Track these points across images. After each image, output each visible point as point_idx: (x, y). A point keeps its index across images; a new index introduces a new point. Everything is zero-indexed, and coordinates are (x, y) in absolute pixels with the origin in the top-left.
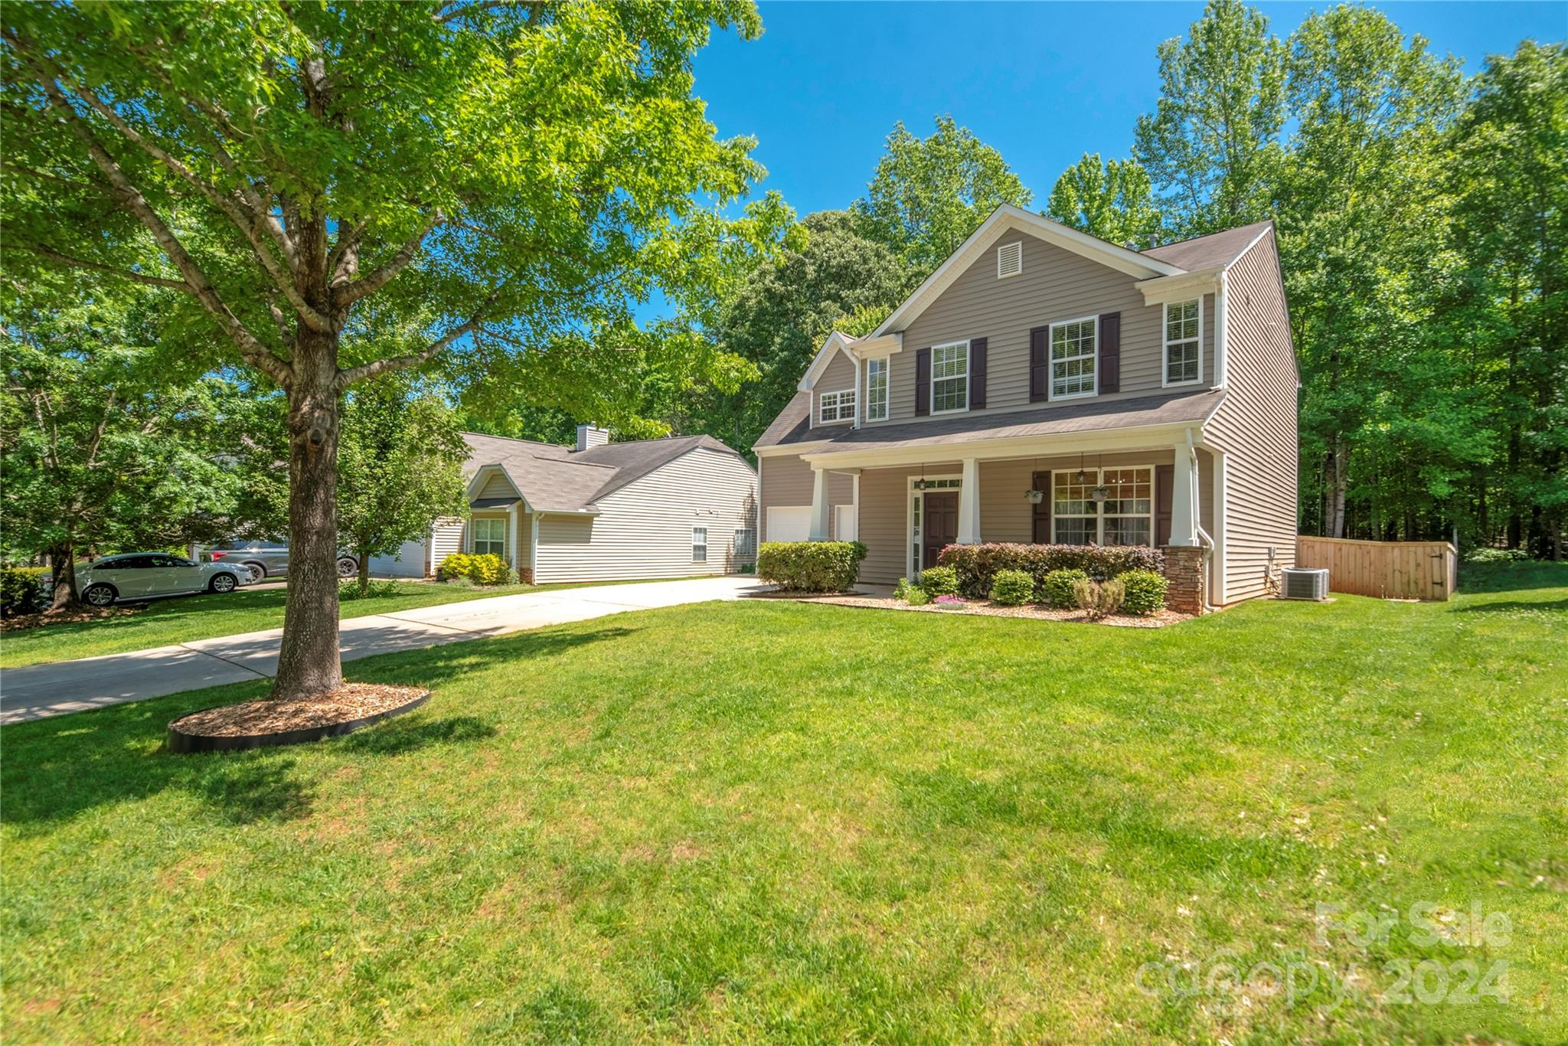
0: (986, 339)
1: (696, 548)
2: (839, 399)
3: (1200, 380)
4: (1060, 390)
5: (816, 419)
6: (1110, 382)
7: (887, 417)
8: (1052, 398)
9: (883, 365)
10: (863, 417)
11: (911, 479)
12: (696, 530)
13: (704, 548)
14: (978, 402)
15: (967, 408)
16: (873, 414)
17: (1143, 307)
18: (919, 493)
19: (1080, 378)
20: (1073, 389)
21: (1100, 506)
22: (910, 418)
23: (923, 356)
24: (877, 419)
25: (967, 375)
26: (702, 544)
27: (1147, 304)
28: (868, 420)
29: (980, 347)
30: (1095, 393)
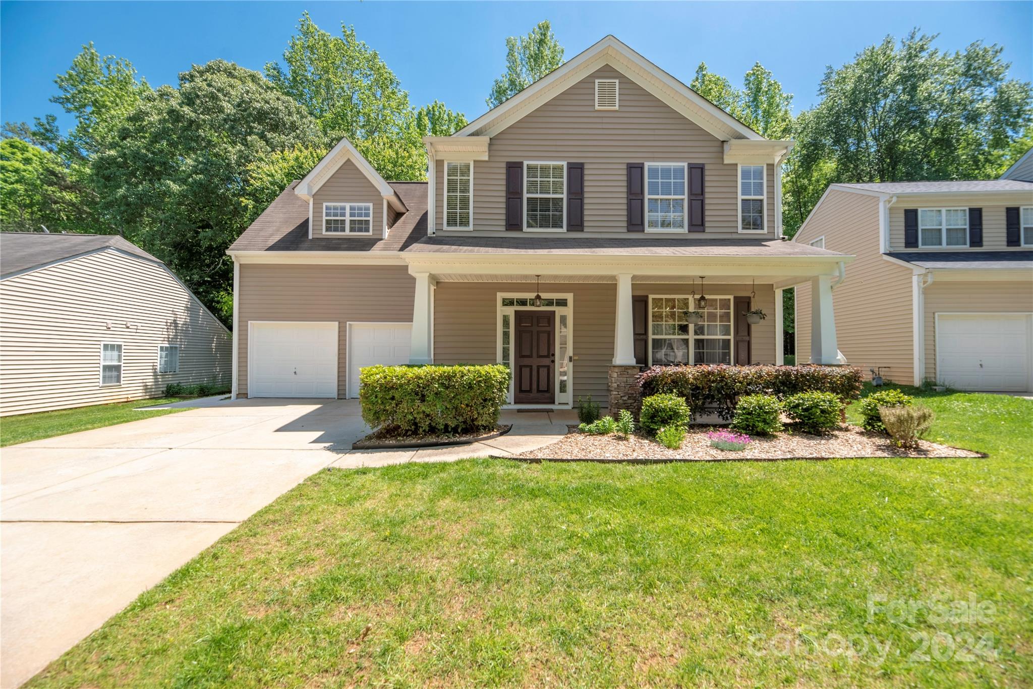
0: (582, 164)
1: (107, 368)
2: (348, 212)
3: (765, 231)
4: (653, 224)
5: (317, 227)
6: (698, 222)
7: (471, 228)
8: (647, 230)
9: (465, 170)
10: (439, 224)
11: (500, 296)
12: (106, 347)
13: (118, 368)
14: (576, 224)
15: (565, 229)
16: (451, 221)
17: (723, 164)
18: (510, 311)
19: (672, 216)
20: (665, 224)
21: (691, 327)
22: (499, 230)
23: (514, 170)
24: (458, 228)
25: (564, 196)
26: (116, 363)
27: (726, 162)
28: (445, 227)
29: (576, 171)
30: (685, 230)
